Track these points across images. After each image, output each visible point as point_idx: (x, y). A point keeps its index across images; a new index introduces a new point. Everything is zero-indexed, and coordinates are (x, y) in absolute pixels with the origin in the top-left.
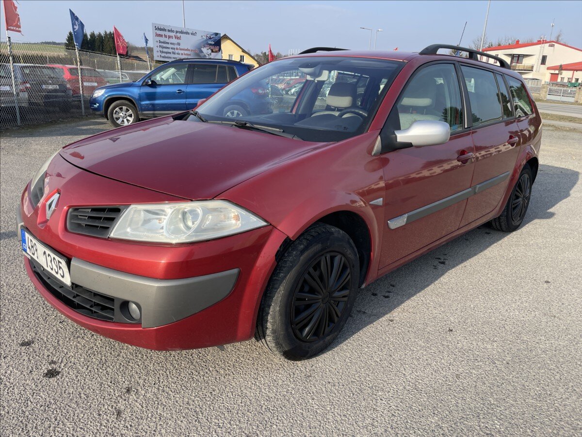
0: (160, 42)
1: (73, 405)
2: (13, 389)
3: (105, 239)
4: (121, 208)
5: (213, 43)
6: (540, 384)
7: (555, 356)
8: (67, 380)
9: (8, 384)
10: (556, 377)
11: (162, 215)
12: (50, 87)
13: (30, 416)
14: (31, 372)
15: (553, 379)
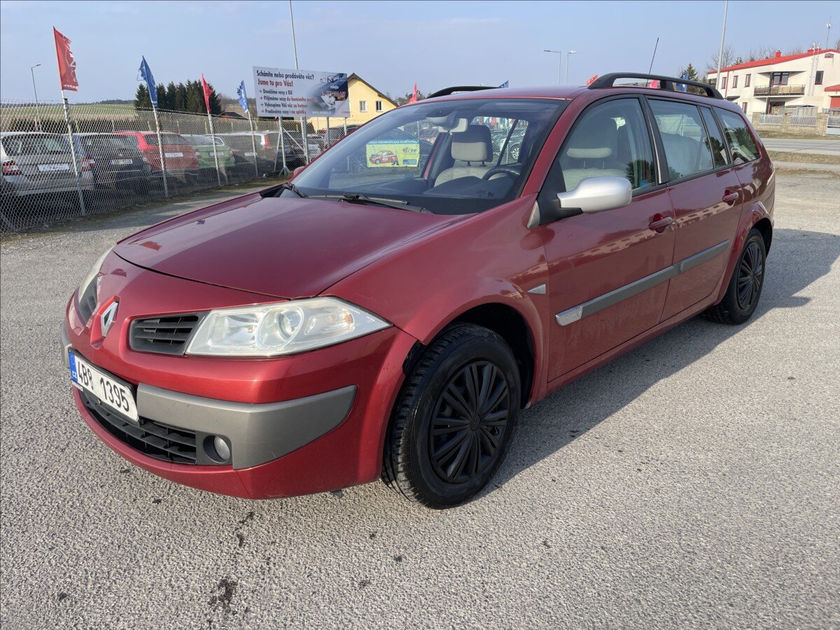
0: (265, 91)
1: (187, 533)
2: (116, 519)
3: (180, 357)
4: (198, 315)
5: (337, 87)
6: (764, 497)
7: (789, 465)
8: (179, 507)
9: (109, 514)
10: (787, 489)
11: (253, 321)
12: (121, 162)
13: (138, 546)
14: (134, 500)
15: (782, 491)
